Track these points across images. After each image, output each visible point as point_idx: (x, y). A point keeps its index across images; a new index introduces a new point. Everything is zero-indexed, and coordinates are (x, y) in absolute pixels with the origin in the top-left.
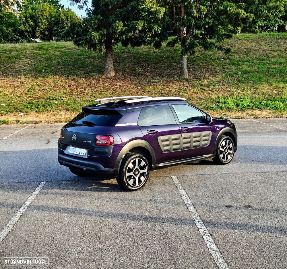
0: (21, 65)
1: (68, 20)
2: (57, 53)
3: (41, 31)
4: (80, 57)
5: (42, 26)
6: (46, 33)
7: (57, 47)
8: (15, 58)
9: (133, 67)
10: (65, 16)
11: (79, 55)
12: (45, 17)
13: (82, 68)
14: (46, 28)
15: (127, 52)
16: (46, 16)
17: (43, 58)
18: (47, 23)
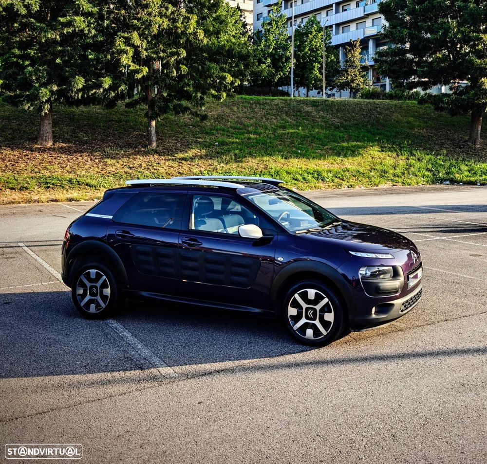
9: (74, 131)
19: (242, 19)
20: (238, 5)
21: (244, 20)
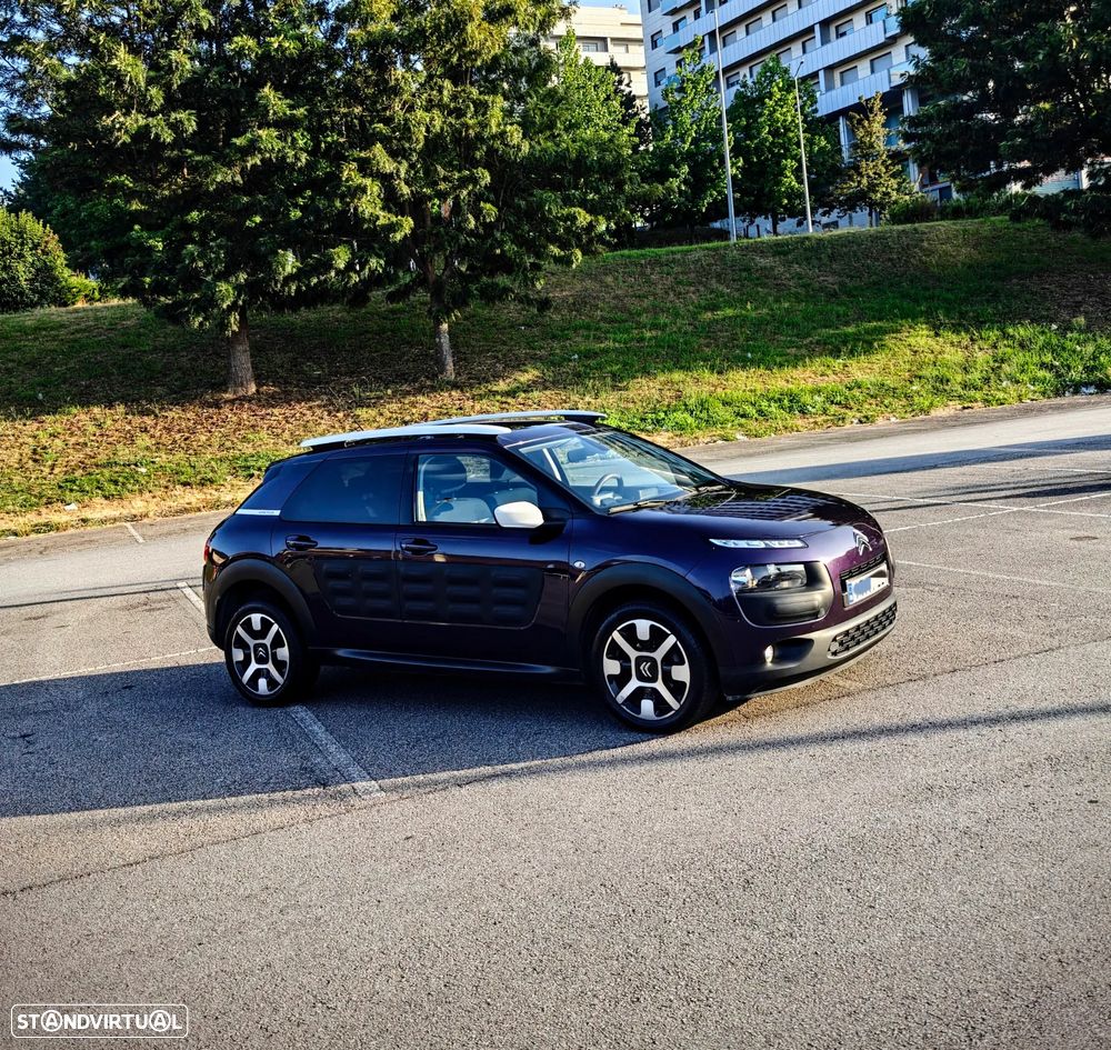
1: (22, 244)
2: (50, 345)
4: (128, 351)
7: (37, 329)
9: (294, 363)
10: (12, 231)
11: (124, 346)
13: (152, 378)
15: (259, 327)
17: (13, 361)
19: (622, 87)
20: (612, 60)
21: (628, 90)
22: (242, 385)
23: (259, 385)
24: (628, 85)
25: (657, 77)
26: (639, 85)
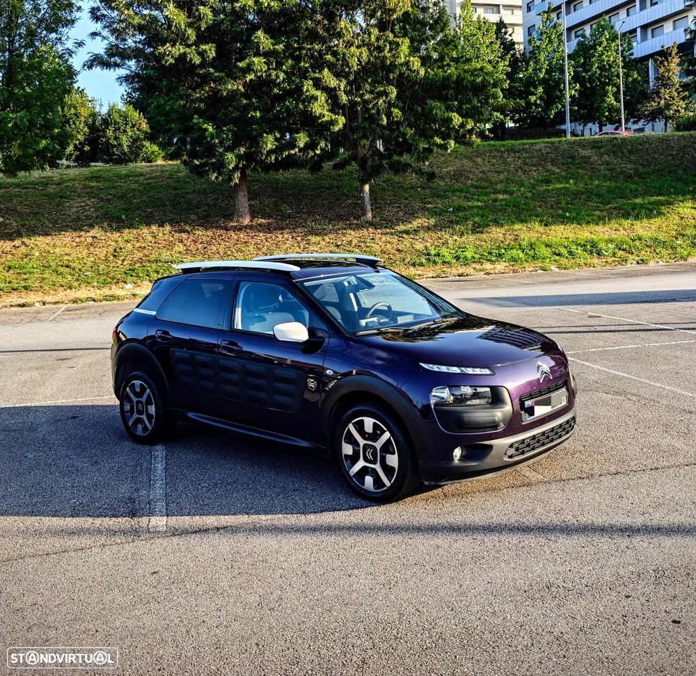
0: (75, 209)
1: (126, 124)
2: (134, 186)
3: (75, 144)
5: (79, 137)
6: (87, 148)
7: (128, 176)
8: (60, 197)
9: (276, 204)
10: (120, 116)
11: (175, 189)
12: (83, 119)
13: (190, 209)
14: (85, 140)
15: (257, 181)
16: (85, 117)
17: (111, 195)
18: (86, 129)
19: (507, 36)
20: (501, 19)
21: (510, 38)
22: (242, 216)
23: (253, 218)
24: (510, 35)
25: (530, 30)
26: (518, 36)
